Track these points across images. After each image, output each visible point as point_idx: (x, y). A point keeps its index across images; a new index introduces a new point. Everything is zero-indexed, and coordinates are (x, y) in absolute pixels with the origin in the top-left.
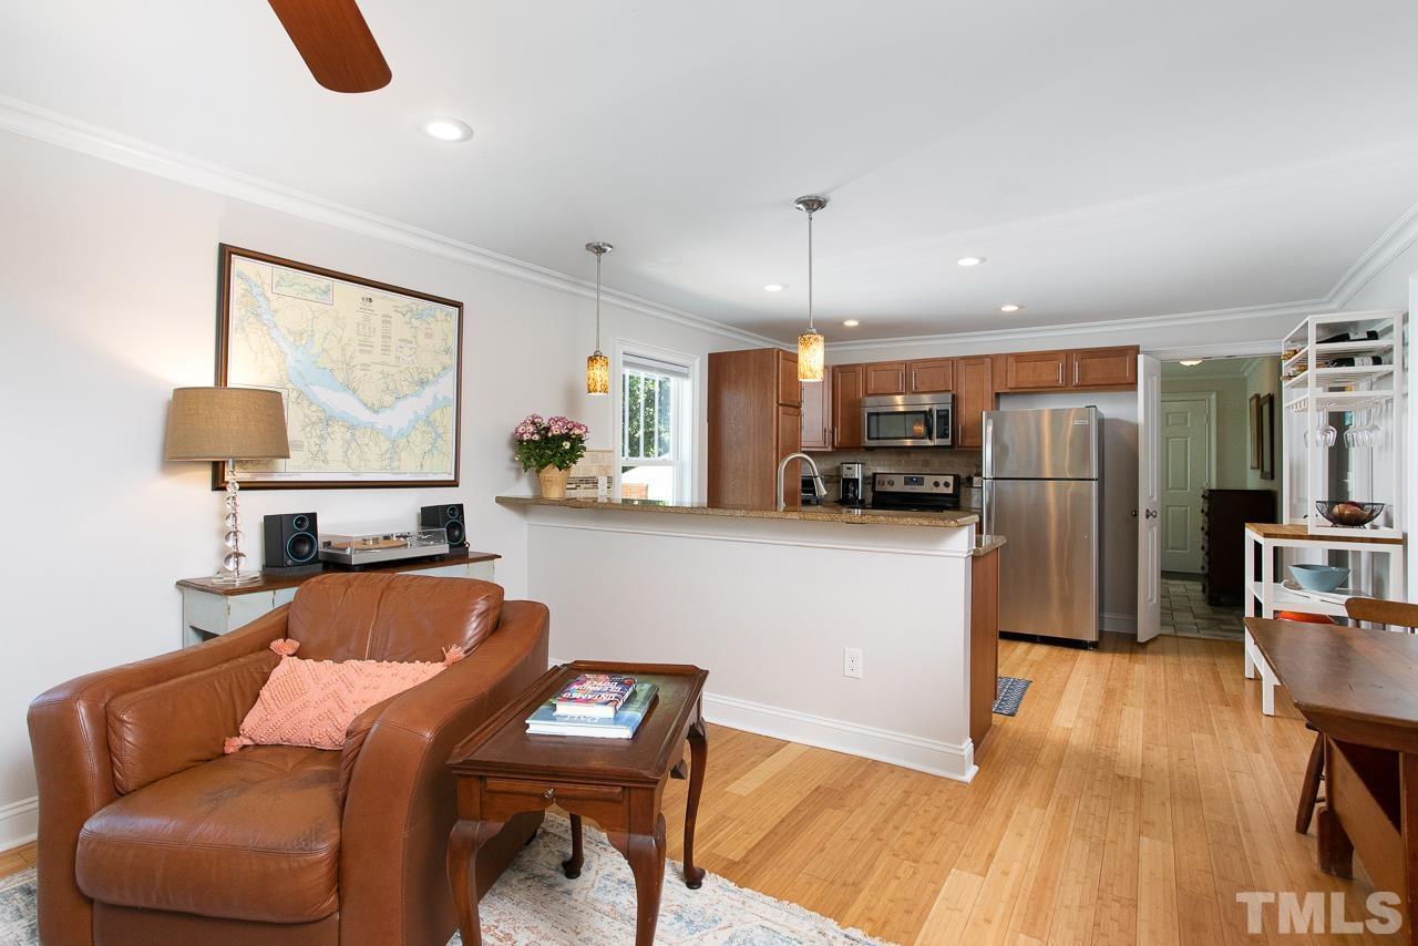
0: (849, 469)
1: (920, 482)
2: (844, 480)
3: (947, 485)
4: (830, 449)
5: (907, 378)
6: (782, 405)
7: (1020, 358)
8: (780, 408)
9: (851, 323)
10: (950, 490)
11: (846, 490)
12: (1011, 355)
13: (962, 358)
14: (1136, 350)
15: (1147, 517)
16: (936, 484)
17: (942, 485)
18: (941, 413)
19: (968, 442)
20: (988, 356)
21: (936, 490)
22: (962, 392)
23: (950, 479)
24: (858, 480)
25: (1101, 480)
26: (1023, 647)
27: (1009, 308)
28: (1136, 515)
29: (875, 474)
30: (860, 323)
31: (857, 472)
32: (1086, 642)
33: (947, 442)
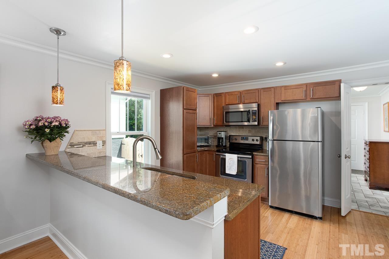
0: (220, 134)
1: (247, 139)
2: (218, 138)
3: (257, 140)
4: (212, 126)
5: (240, 97)
6: (185, 109)
7: (286, 87)
8: (184, 110)
9: (215, 75)
10: (258, 143)
11: (219, 142)
12: (282, 86)
13: (262, 89)
14: (340, 81)
15: (346, 158)
16: (253, 140)
17: (255, 141)
18: (253, 112)
19: (265, 123)
20: (273, 87)
21: (253, 143)
22: (262, 102)
23: (259, 138)
24: (223, 138)
25: (323, 142)
26: (287, 215)
27: (280, 64)
28: (340, 156)
29: (230, 136)
30: (219, 75)
31: (223, 135)
32: (316, 217)
33: (256, 123)
